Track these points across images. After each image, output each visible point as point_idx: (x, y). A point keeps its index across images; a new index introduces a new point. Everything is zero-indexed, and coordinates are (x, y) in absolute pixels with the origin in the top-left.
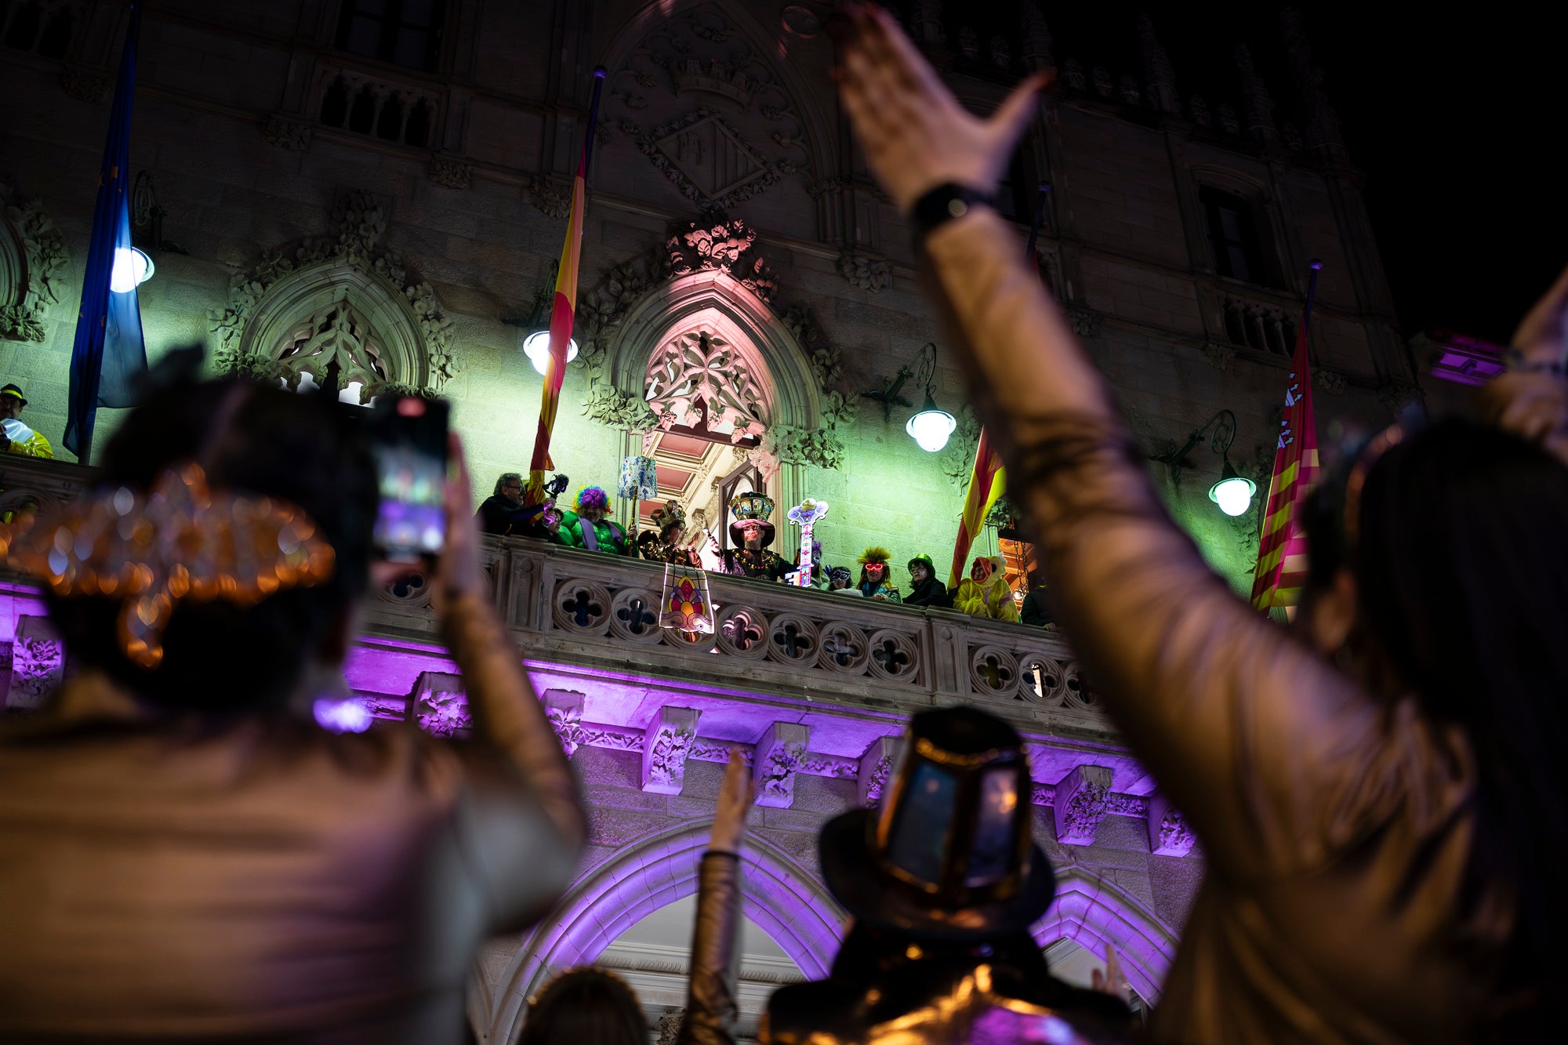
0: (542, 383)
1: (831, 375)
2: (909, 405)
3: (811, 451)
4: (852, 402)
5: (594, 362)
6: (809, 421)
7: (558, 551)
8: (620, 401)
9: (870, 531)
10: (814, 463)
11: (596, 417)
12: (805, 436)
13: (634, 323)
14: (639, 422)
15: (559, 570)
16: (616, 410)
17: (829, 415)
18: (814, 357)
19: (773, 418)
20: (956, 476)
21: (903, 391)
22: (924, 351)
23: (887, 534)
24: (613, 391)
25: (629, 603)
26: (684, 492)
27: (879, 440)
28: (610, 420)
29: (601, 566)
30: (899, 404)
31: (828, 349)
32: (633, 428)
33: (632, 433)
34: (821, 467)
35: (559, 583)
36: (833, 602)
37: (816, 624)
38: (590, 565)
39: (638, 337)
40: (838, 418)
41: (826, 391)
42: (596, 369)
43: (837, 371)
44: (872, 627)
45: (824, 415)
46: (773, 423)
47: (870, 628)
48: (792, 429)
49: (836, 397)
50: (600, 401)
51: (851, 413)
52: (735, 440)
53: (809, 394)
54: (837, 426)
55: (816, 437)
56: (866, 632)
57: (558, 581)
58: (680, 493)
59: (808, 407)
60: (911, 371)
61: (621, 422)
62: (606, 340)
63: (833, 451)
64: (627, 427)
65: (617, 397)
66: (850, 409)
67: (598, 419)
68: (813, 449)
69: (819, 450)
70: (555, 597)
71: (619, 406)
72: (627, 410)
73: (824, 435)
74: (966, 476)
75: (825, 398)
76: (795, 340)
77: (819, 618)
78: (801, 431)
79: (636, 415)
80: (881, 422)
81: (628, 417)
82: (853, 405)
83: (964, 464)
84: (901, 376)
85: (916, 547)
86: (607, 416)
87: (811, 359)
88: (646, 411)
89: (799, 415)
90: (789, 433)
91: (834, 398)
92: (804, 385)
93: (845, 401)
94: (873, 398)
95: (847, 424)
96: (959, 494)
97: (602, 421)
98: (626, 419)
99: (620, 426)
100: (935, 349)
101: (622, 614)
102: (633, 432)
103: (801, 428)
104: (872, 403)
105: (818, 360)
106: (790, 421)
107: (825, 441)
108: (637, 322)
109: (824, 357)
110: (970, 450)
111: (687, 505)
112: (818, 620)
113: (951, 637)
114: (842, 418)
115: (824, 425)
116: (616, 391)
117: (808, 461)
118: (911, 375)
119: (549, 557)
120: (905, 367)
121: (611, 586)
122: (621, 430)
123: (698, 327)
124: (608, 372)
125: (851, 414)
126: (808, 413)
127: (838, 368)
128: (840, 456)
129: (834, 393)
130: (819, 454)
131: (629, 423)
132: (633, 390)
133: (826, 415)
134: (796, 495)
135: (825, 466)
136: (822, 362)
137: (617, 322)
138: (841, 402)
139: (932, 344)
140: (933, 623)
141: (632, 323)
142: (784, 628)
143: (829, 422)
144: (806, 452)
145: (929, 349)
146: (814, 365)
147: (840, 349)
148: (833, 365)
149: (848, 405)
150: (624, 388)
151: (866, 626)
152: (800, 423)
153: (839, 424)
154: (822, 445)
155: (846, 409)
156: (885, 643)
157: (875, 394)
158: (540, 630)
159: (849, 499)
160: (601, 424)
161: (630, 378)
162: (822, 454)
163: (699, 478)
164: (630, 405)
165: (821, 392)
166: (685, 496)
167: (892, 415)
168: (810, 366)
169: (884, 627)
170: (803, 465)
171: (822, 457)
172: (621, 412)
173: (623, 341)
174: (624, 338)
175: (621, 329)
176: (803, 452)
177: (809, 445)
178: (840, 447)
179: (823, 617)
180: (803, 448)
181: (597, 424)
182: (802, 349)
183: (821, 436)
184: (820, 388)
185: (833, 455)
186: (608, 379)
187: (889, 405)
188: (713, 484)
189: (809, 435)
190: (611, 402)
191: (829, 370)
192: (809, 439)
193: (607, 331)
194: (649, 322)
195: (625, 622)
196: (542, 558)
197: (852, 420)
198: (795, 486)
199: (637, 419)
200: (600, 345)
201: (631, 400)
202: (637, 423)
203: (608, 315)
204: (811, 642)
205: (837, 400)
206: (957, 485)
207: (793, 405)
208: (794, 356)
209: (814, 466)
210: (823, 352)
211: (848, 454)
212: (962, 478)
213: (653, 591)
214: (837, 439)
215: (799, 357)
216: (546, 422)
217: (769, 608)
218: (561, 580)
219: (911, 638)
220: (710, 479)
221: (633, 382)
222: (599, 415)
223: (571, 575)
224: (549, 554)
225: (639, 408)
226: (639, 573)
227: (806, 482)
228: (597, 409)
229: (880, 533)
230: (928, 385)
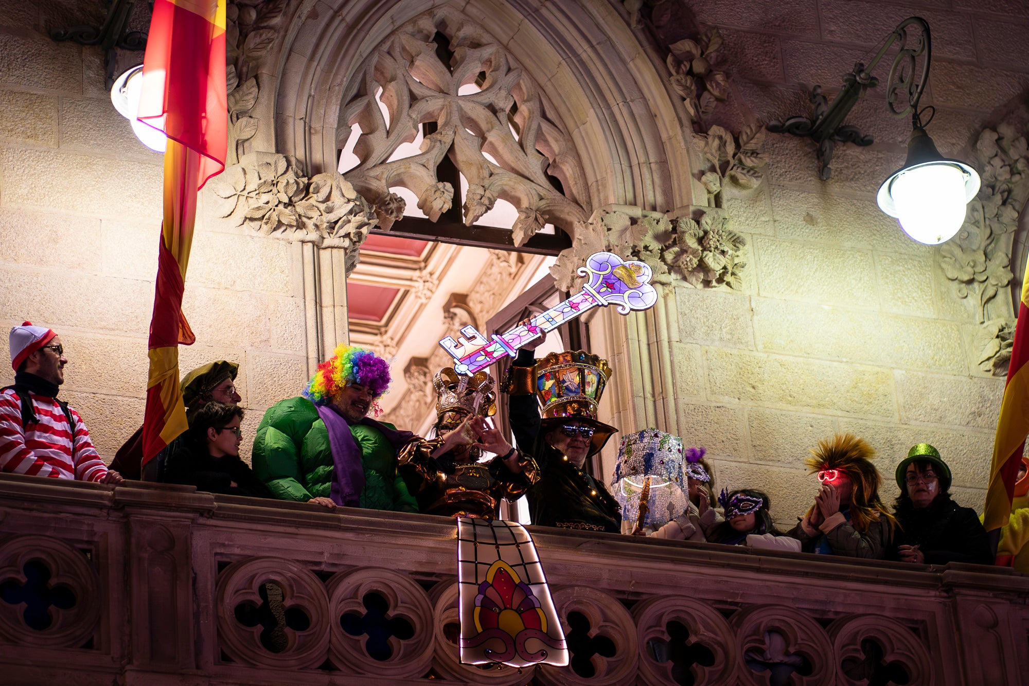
0: (160, 171)
1: (706, 94)
2: (865, 142)
3: (678, 256)
4: (751, 146)
5: (238, 107)
6: (668, 192)
7: (220, 508)
8: (297, 183)
9: (806, 409)
10: (685, 279)
11: (252, 219)
12: (664, 225)
13: (308, 17)
14: (336, 222)
15: (223, 545)
16: (290, 204)
17: (710, 177)
18: (669, 59)
19: (593, 190)
20: (970, 282)
21: (854, 117)
22: (901, 33)
23: (839, 413)
24: (283, 164)
25: (360, 599)
26: (387, 324)
27: (810, 220)
28: (280, 224)
29: (303, 531)
30: (844, 142)
31: (696, 38)
32: (326, 235)
33: (324, 245)
34: (700, 286)
35: (225, 567)
36: (758, 570)
37: (726, 614)
38: (281, 529)
39: (317, 46)
40: (726, 180)
41: (700, 127)
42: (243, 121)
43: (718, 84)
44: (837, 613)
45: (699, 179)
46: (595, 203)
47: (831, 616)
48: (637, 212)
49: (720, 138)
50: (260, 186)
51: (752, 169)
52: (518, 238)
53: (664, 136)
54: (725, 196)
55: (688, 227)
56: (824, 623)
57: (221, 566)
58: (378, 328)
59: (663, 163)
60: (874, 74)
61: (301, 226)
62: (257, 59)
63: (723, 253)
64: (313, 236)
65: (291, 176)
66: (749, 162)
67: (258, 223)
68: (683, 251)
69: (694, 253)
70: (219, 599)
71: (297, 193)
72: (312, 201)
73: (703, 222)
74: (992, 281)
75: (699, 142)
76: (629, 25)
77: (731, 603)
78: (657, 215)
79: (330, 210)
80: (813, 182)
81: (315, 214)
82: (754, 153)
83: (986, 254)
84: (852, 86)
85: (901, 435)
86: (275, 218)
87: (665, 62)
88: (349, 201)
89: (648, 182)
90: (634, 221)
91: (717, 142)
92: (652, 117)
93: (738, 146)
94: (795, 134)
95: (745, 193)
96: (979, 318)
97: (264, 227)
98: (310, 218)
99: (300, 234)
100: (927, 31)
101: (350, 622)
102: (327, 243)
103: (654, 209)
104: (792, 144)
105: (678, 63)
106: (630, 196)
107: (706, 233)
108: (314, 15)
109: (690, 58)
110: (996, 227)
111: (393, 351)
112: (727, 607)
113: (995, 624)
114: (734, 180)
115: (700, 199)
116: (289, 164)
117: (673, 276)
118: (872, 82)
119: (202, 521)
120: (860, 68)
121: (323, 567)
122: (303, 242)
123: (430, 12)
124: (268, 126)
125: (752, 171)
126: (666, 177)
127: (719, 78)
128: (736, 261)
129: (715, 130)
130: (695, 261)
131: (317, 226)
132: (317, 157)
133: (704, 178)
134: (654, 348)
135: (707, 283)
136: (685, 67)
137: (277, 21)
138: (730, 149)
139: (920, 20)
140: (958, 598)
141: (303, 18)
142: (664, 629)
143: (709, 192)
144: (669, 256)
145: (915, 30)
146: (670, 75)
147: (720, 36)
148: (710, 72)
149: (745, 153)
150: (300, 154)
151: (824, 612)
152: (650, 198)
153: (729, 192)
154: (700, 241)
155: (741, 162)
156: (865, 642)
157: (797, 126)
158: (198, 667)
159: (760, 347)
160: (261, 233)
161: (309, 132)
162: (701, 261)
163: (417, 297)
164: (317, 191)
165: (688, 131)
166: (389, 334)
167: (833, 165)
168: (664, 78)
169: (861, 610)
170: (663, 284)
171: (702, 266)
172: (301, 207)
173: (289, 55)
174: (291, 50)
175: (286, 31)
176: (662, 258)
177: (674, 243)
178: (737, 241)
179: (738, 600)
180: (662, 250)
181: (254, 233)
182: (645, 43)
183: (698, 222)
184: (686, 122)
185: (723, 261)
186: (268, 141)
187: (827, 144)
188: (447, 308)
189: (672, 221)
190: (281, 186)
191: (701, 82)
192: (674, 230)
193: (258, 40)
194: (337, 13)
195: (357, 638)
196: (188, 522)
197: (755, 183)
198: (651, 328)
199: (333, 217)
200: (245, 69)
201: (316, 179)
202: (332, 226)
203: (255, 7)
204: (720, 651)
205: (723, 144)
206: (973, 302)
207: (634, 162)
208: (628, 60)
209: (686, 284)
210: (686, 46)
211: (750, 255)
212: (983, 286)
213: (403, 571)
214: (730, 226)
215: (639, 62)
216: (175, 251)
217: (632, 589)
218: (226, 564)
219: (915, 630)
220: (440, 297)
221: (316, 140)
222: (258, 215)
223: (247, 552)
224: (202, 515)
225: (336, 194)
226: (377, 539)
227: (673, 318)
228: (254, 203)
229: (827, 411)
230: (915, 106)
